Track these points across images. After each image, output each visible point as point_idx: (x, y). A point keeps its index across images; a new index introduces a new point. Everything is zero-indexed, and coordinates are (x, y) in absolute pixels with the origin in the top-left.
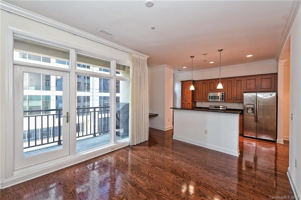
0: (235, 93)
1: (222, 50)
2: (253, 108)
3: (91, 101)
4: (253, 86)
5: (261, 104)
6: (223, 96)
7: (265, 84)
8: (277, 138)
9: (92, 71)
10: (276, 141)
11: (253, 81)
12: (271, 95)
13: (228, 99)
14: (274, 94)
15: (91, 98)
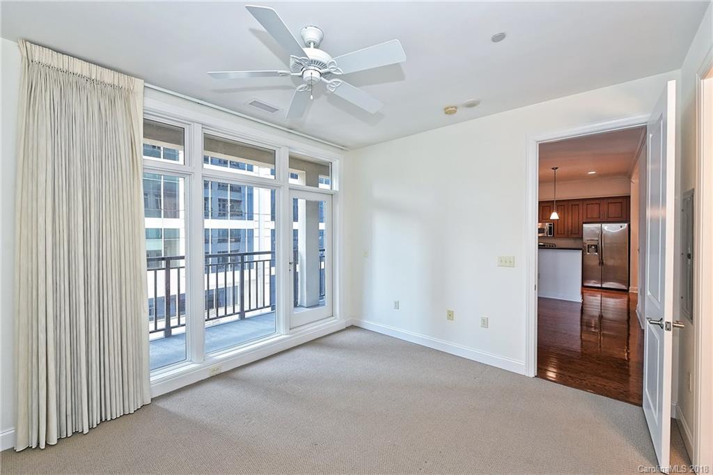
0: (570, 224)
1: (557, 168)
2: (596, 246)
3: (256, 240)
4: (595, 215)
5: (608, 241)
6: (550, 228)
7: (614, 210)
8: (629, 286)
9: (257, 175)
10: (628, 290)
11: (596, 207)
12: (621, 227)
13: (559, 232)
14: (625, 225)
15: (256, 233)
